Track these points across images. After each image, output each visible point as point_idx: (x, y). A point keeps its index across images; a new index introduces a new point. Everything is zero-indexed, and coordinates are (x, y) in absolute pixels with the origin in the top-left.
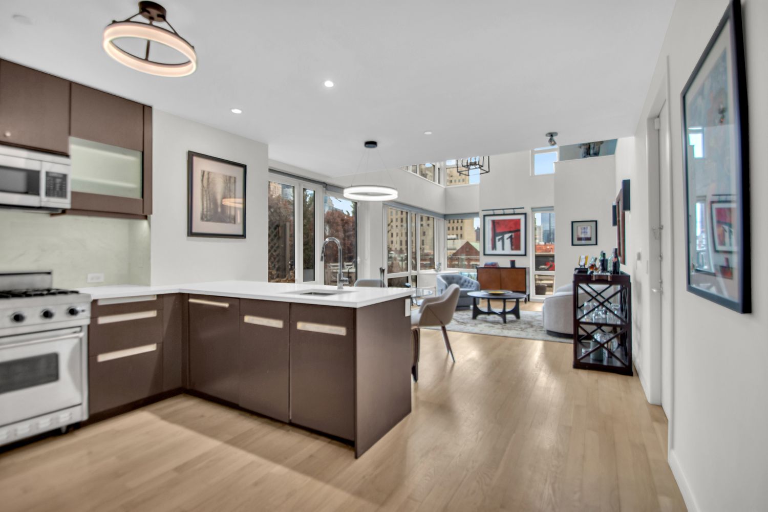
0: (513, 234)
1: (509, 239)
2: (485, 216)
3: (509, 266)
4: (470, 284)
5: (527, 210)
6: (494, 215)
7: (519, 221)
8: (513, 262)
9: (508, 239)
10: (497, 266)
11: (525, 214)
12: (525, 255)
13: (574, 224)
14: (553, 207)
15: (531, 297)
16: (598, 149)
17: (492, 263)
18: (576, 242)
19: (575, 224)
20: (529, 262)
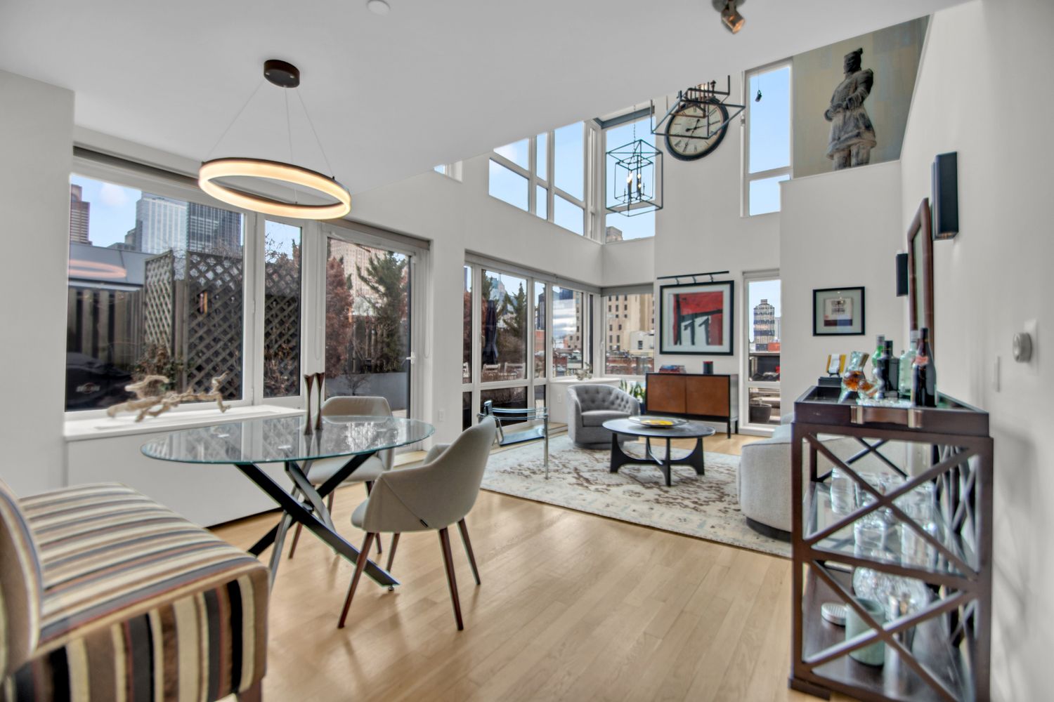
0: (710, 317)
1: (703, 326)
2: (662, 288)
3: (701, 371)
4: (623, 403)
5: (735, 275)
6: (678, 286)
7: (720, 294)
8: (708, 366)
9: (700, 325)
10: (681, 372)
11: (732, 283)
12: (731, 353)
13: (818, 294)
14: (778, 270)
15: (741, 426)
16: (865, 156)
17: (673, 366)
18: (821, 328)
19: (820, 296)
20: (737, 366)
